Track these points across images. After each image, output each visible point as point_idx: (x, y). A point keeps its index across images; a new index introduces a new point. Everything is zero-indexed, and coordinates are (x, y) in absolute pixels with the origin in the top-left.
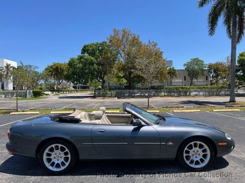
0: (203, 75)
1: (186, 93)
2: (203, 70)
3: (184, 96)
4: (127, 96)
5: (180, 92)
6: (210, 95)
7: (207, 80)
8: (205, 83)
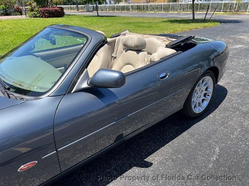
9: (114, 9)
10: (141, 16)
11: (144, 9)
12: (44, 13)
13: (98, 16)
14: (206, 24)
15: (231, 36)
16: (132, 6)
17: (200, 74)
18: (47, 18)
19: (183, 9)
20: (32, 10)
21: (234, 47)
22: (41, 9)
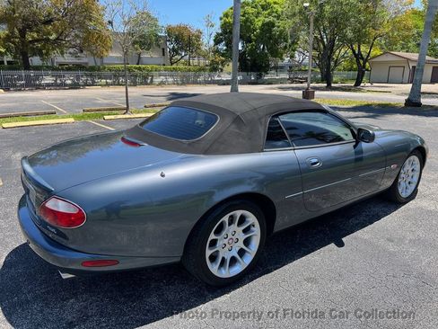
0: (159, 46)
1: (145, 78)
2: (158, 38)
3: (141, 84)
4: (22, 85)
5: (136, 76)
6: (183, 83)
7: (164, 55)
8: (162, 61)
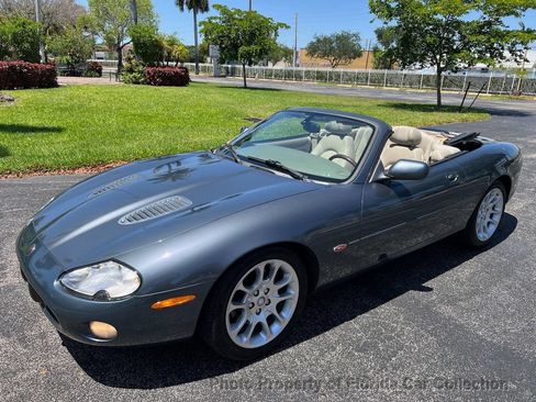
9: (271, 75)
10: (329, 92)
11: (331, 78)
12: (153, 76)
13: (245, 87)
14: (465, 115)
15: (518, 139)
16: (308, 72)
17: (489, 184)
18: (160, 85)
19: (411, 84)
20: (131, 71)
21: (529, 157)
22: (150, 69)
